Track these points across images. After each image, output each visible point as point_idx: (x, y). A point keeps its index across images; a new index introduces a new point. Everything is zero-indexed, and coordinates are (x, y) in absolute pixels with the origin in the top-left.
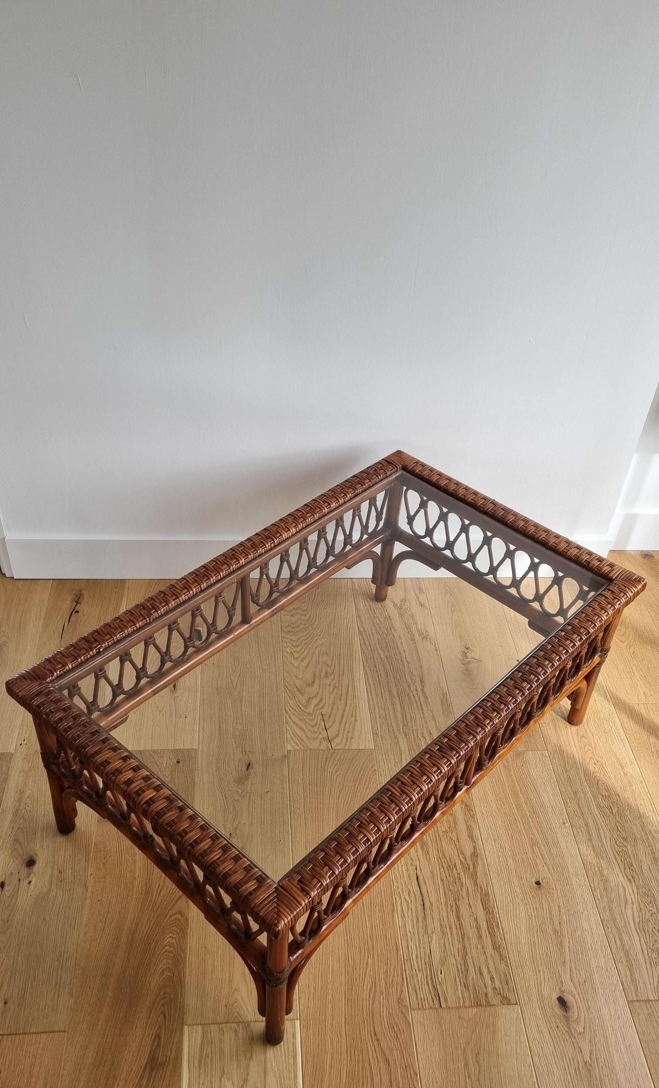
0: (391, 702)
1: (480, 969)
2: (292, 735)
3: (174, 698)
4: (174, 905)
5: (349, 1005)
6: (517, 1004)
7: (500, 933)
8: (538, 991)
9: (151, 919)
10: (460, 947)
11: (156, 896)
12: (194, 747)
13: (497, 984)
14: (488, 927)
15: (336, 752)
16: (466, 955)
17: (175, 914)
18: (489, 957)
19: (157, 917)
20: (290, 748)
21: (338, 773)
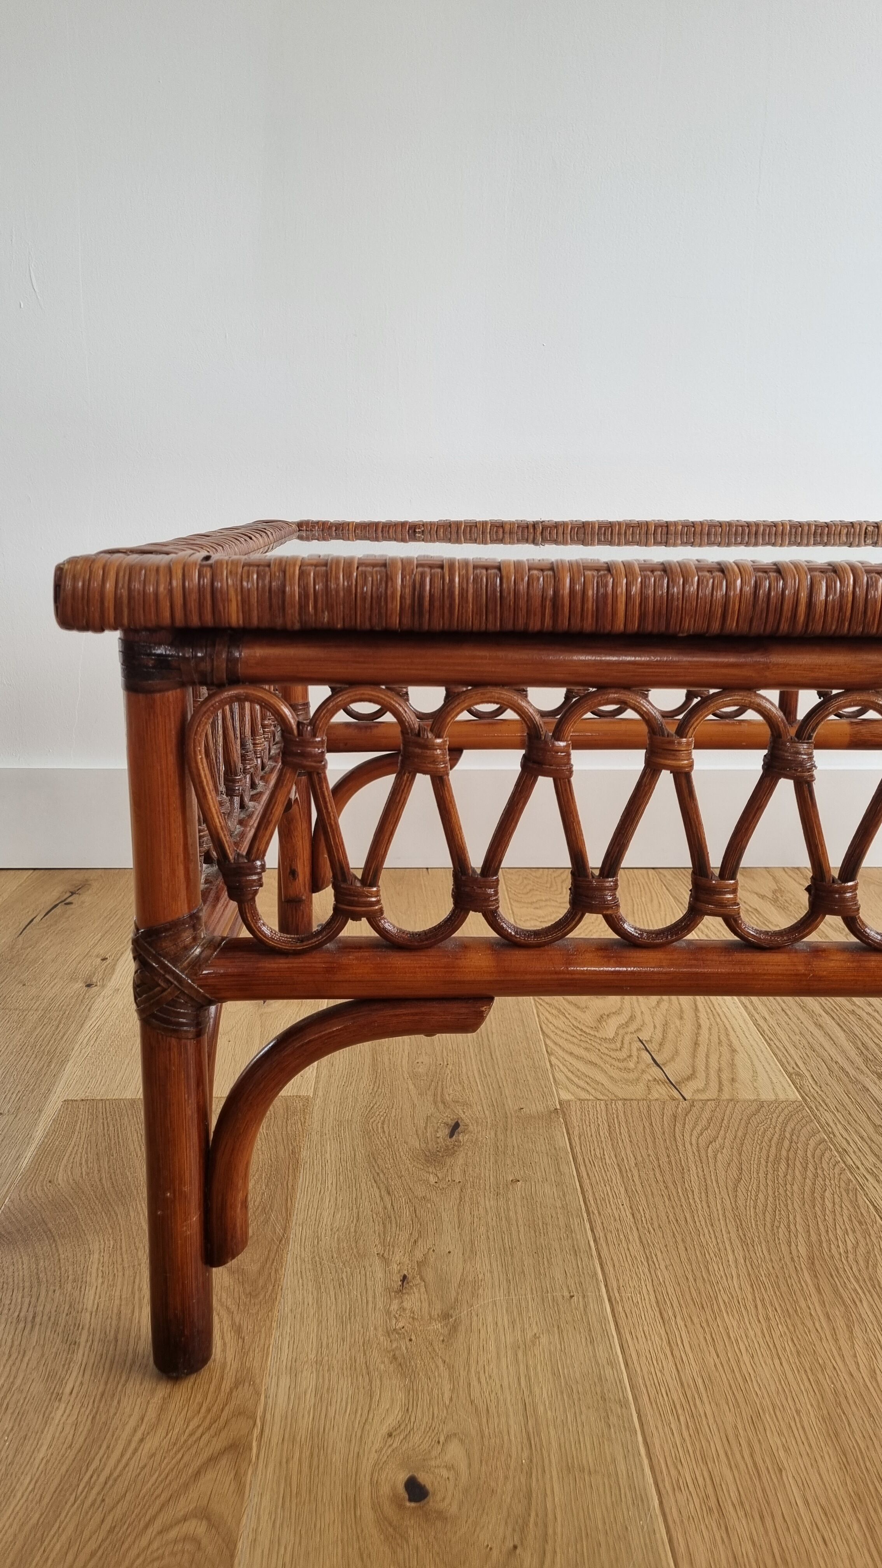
0: (816, 1024)
2: (570, 1075)
3: (261, 1015)
4: (186, 1486)
9: (86, 1533)
11: (122, 1455)
12: (303, 1093)
15: (698, 1105)
17: (185, 1519)
19: (111, 1530)
20: (565, 1096)
21: (716, 1145)
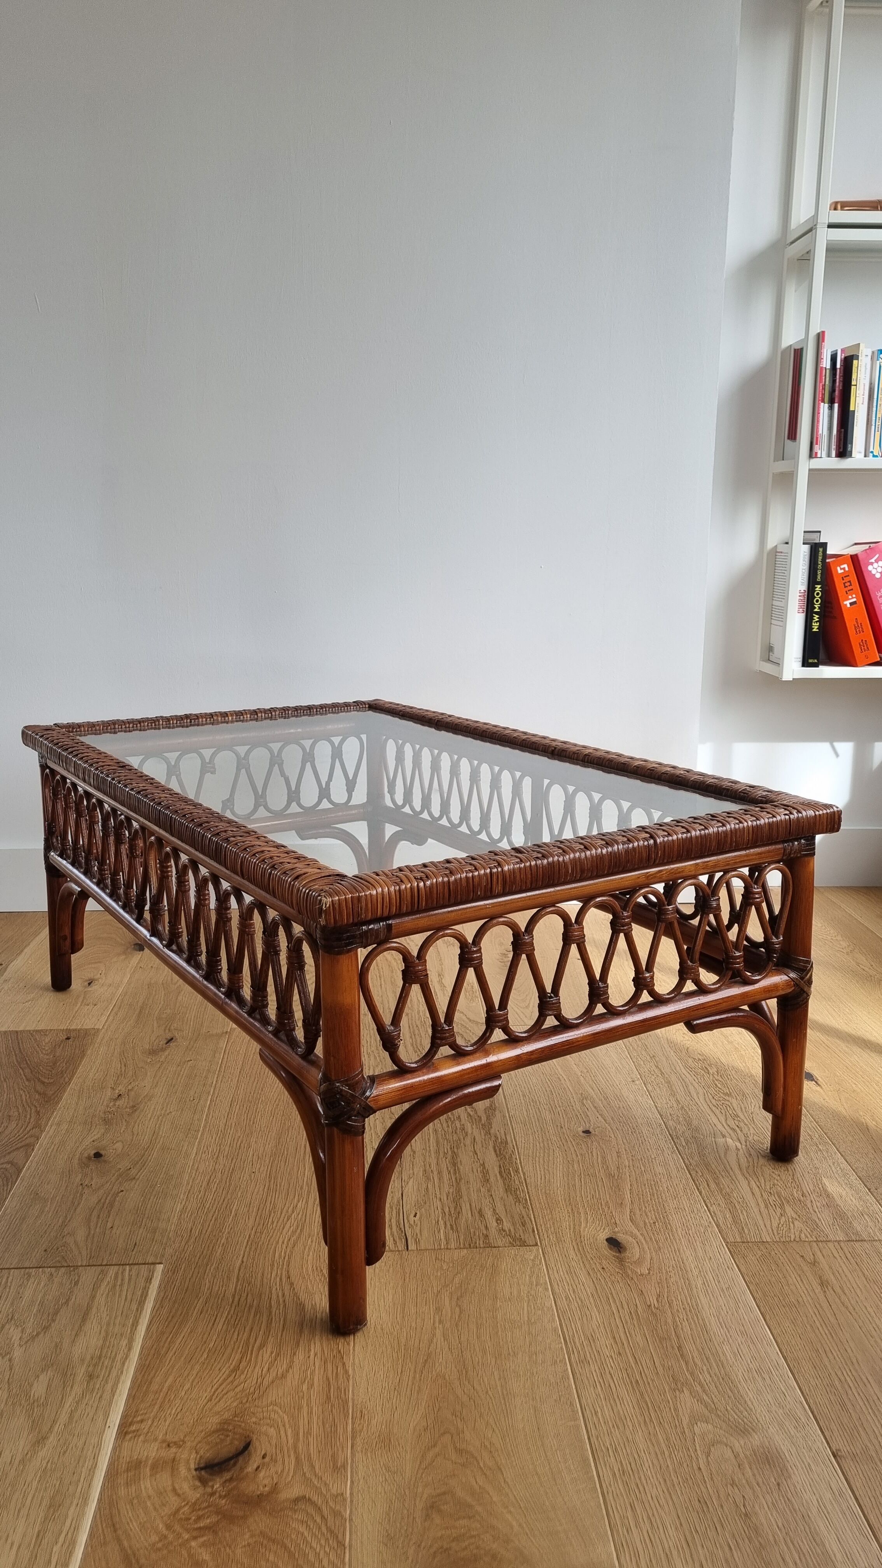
1: (480, 1212)
5: (253, 1248)
6: (536, 1245)
7: (519, 1178)
8: (574, 1232)
10: (451, 1190)
12: (97, 1027)
13: (507, 1225)
14: (500, 1172)
16: (461, 1197)
18: (497, 1200)
